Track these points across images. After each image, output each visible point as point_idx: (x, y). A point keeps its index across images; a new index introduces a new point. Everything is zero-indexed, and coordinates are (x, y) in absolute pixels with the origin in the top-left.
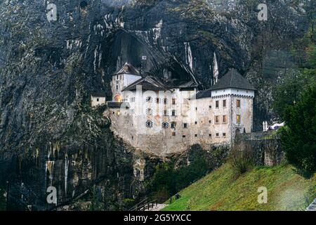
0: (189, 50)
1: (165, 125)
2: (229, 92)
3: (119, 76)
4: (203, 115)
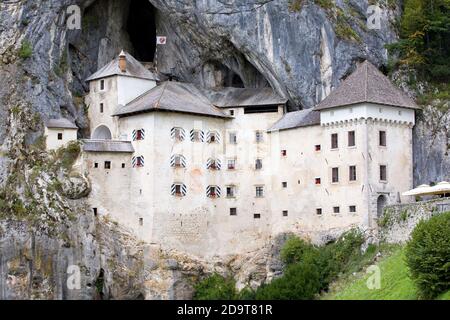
0: (266, 20)
1: (212, 192)
2: (362, 112)
3: (106, 81)
4: (300, 166)
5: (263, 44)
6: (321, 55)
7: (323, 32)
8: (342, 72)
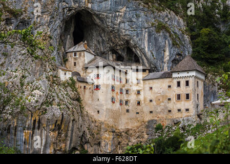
0: (146, 35)
1: (121, 102)
2: (194, 73)
3: (78, 53)
4: (160, 93)
5: (144, 45)
6: (164, 51)
7: (167, 42)
8: (172, 59)
